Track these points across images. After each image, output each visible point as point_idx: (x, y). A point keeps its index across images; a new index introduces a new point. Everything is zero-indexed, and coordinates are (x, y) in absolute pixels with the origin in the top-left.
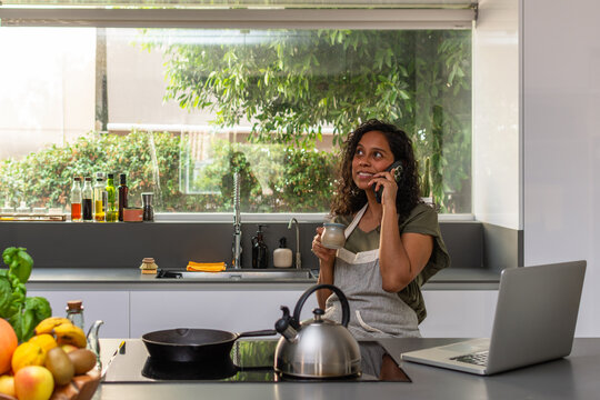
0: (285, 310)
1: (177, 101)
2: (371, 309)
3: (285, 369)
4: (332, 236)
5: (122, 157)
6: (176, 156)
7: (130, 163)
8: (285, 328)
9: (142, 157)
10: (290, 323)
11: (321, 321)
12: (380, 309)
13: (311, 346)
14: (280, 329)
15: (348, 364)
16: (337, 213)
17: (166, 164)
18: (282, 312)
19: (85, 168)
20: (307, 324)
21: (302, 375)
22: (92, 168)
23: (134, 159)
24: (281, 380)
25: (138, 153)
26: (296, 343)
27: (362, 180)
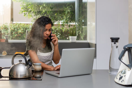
5: (13, 29)
7: (15, 30)
9: (18, 29)
17: (23, 30)
19: (4, 31)
22: (6, 32)
23: (16, 29)
25: (17, 28)
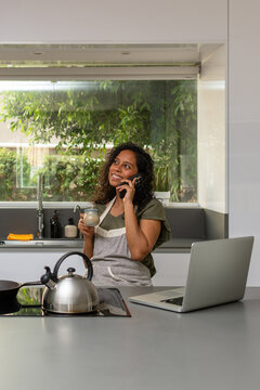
0: (48, 269)
1: (9, 126)
2: (117, 266)
3: (47, 308)
4: (90, 218)
6: (12, 164)
8: (47, 281)
10: (51, 277)
11: (73, 276)
12: (124, 266)
13: (65, 292)
14: (44, 281)
15: (90, 304)
16: (96, 202)
18: (45, 271)
20: (63, 278)
21: (60, 312)
24: (46, 315)
26: (55, 290)
27: (114, 180)
